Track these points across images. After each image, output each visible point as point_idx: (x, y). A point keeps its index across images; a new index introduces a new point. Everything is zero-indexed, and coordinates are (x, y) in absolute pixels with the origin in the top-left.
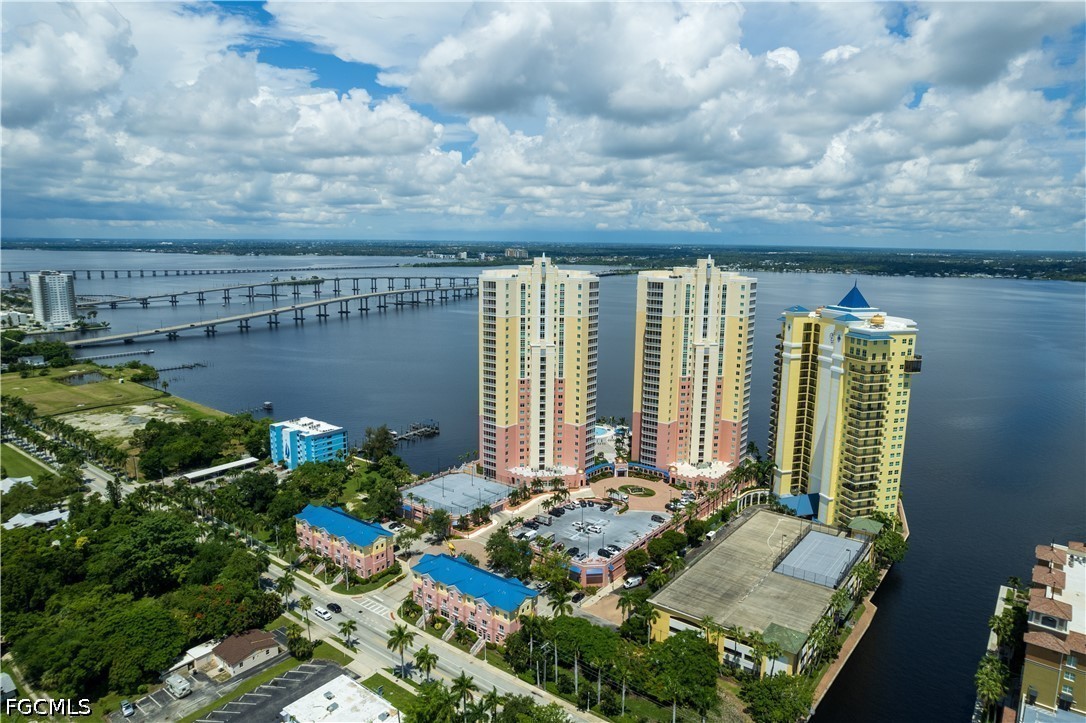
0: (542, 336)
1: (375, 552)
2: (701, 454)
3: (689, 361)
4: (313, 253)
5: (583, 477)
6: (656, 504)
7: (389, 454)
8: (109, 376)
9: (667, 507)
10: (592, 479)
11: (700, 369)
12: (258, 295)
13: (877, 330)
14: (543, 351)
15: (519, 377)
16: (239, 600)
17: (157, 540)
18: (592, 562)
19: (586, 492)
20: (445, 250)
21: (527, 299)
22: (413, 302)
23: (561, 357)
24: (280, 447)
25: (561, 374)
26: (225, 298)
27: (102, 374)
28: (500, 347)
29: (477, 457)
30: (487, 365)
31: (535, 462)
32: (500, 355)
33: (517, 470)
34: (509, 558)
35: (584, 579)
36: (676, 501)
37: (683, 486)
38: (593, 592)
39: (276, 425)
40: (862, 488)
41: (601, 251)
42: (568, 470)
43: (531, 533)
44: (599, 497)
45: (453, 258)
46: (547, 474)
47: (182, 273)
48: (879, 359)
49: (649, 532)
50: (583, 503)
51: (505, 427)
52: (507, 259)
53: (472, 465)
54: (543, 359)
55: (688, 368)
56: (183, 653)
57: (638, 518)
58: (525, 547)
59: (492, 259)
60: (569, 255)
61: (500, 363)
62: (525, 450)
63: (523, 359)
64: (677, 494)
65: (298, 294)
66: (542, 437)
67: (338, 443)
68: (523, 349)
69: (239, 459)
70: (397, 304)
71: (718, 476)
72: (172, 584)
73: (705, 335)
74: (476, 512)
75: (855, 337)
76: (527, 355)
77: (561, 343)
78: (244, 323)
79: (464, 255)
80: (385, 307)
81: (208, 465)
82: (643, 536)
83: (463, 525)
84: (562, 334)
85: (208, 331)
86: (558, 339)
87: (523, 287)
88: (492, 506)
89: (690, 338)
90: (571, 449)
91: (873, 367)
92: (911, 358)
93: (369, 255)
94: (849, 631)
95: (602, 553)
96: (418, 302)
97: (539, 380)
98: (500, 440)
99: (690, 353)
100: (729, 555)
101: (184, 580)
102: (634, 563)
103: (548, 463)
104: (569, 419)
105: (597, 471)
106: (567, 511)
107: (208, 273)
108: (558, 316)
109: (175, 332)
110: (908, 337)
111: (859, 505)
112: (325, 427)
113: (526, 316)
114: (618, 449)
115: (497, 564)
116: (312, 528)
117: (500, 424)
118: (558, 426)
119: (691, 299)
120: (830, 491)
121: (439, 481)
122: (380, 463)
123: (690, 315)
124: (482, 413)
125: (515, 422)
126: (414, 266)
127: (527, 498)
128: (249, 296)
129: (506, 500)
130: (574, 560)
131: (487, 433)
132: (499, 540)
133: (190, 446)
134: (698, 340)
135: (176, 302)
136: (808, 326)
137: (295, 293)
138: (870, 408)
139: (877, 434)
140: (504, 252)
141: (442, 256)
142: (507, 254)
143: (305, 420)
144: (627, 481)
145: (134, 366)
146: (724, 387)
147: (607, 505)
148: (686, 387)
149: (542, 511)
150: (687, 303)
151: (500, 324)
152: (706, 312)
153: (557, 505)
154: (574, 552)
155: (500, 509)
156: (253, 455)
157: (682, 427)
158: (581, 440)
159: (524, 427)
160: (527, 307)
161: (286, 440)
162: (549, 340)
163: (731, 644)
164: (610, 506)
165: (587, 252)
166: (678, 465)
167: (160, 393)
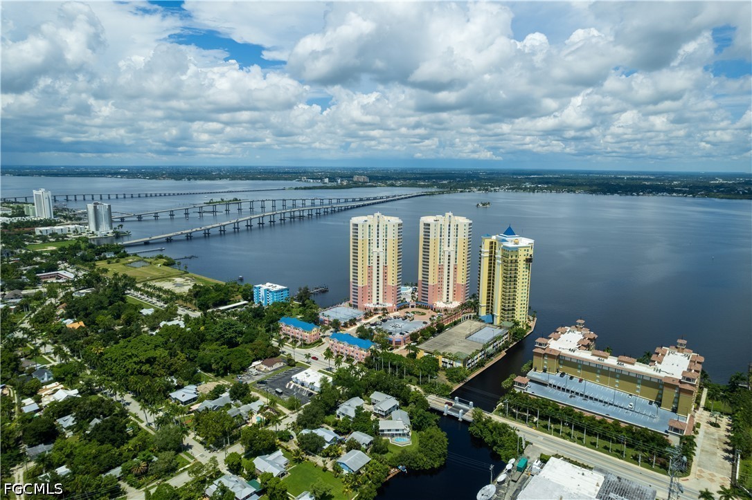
0: (378, 247)
1: (313, 334)
2: (448, 298)
3: (442, 257)
4: (226, 178)
5: (395, 307)
6: (426, 318)
7: (309, 299)
8: (151, 263)
9: (430, 319)
10: (400, 309)
11: (446, 261)
12: (205, 212)
13: (516, 246)
14: (378, 254)
15: (368, 265)
16: (268, 347)
17: (230, 328)
18: (398, 337)
19: (397, 314)
20: (312, 175)
21: (371, 231)
22: (300, 216)
23: (386, 256)
24: (258, 296)
25: (386, 263)
26: (186, 214)
27: (146, 262)
28: (360, 252)
29: (349, 299)
30: (354, 259)
31: (375, 301)
32: (360, 255)
33: (367, 305)
34: (365, 334)
35: (394, 343)
36: (433, 316)
37: (439, 311)
38: (398, 348)
39: (257, 286)
40: (509, 310)
41: (418, 176)
42: (389, 305)
43: (373, 327)
44: (402, 315)
45: (318, 183)
46: (380, 306)
47: (149, 195)
48: (514, 258)
49: (421, 327)
50: (395, 318)
51: (362, 286)
52: (355, 183)
53: (346, 304)
54: (378, 257)
55: (442, 260)
56: (251, 364)
57: (418, 323)
58: (371, 331)
59: (345, 183)
60: (396, 180)
61: (360, 258)
62: (370, 296)
63: (369, 257)
64: (434, 313)
65: (229, 211)
66: (378, 290)
67: (285, 294)
68: (369, 253)
69: (240, 302)
70: (291, 218)
71: (454, 307)
72: (237, 344)
73: (449, 246)
74: (350, 320)
75: (505, 249)
76: (371, 255)
77: (386, 250)
78: (207, 231)
79: (326, 180)
80: (284, 220)
81: (226, 305)
82: (418, 329)
83: (346, 326)
84: (386, 246)
85: (187, 236)
86: (384, 248)
87: (370, 226)
88: (357, 318)
89: (442, 247)
90: (390, 295)
91: (511, 261)
92: (529, 257)
93: (263, 180)
94: (492, 360)
95: (401, 334)
96: (303, 216)
97: (376, 266)
98: (360, 292)
99: (442, 254)
100: (450, 334)
101: (241, 343)
102: (414, 337)
103: (381, 302)
104: (390, 283)
105: (402, 305)
106: (388, 321)
107: (165, 195)
108: (385, 238)
109: (170, 237)
110: (526, 249)
111: (508, 317)
112: (279, 287)
113: (371, 239)
114: (412, 297)
115: (361, 337)
116: (286, 326)
117: (360, 285)
118: (385, 286)
119: (443, 231)
120: (497, 312)
121: (334, 310)
122: (305, 302)
123: (442, 237)
124: (351, 280)
125: (366, 284)
126: (295, 189)
127: (371, 316)
128: (200, 213)
129: (362, 316)
130: (391, 336)
131: (354, 289)
132: (360, 330)
133: (219, 295)
134: (446, 248)
135: (157, 217)
136: (492, 243)
137: (226, 210)
138: (511, 277)
139: (515, 288)
140: (352, 177)
141: (312, 181)
142: (356, 178)
143: (268, 284)
144: (415, 309)
145: (161, 257)
146: (458, 268)
147: (405, 318)
148: (441, 269)
149: (379, 321)
150: (441, 232)
151: (360, 242)
152: (449, 236)
153: (384, 318)
154: (391, 333)
155: (360, 320)
156: (245, 300)
157: (439, 286)
158: (395, 292)
159: (370, 286)
160: (371, 234)
161: (262, 293)
162: (381, 248)
163: (443, 359)
164: (406, 318)
165: (408, 176)
166: (438, 303)
167: (183, 272)
